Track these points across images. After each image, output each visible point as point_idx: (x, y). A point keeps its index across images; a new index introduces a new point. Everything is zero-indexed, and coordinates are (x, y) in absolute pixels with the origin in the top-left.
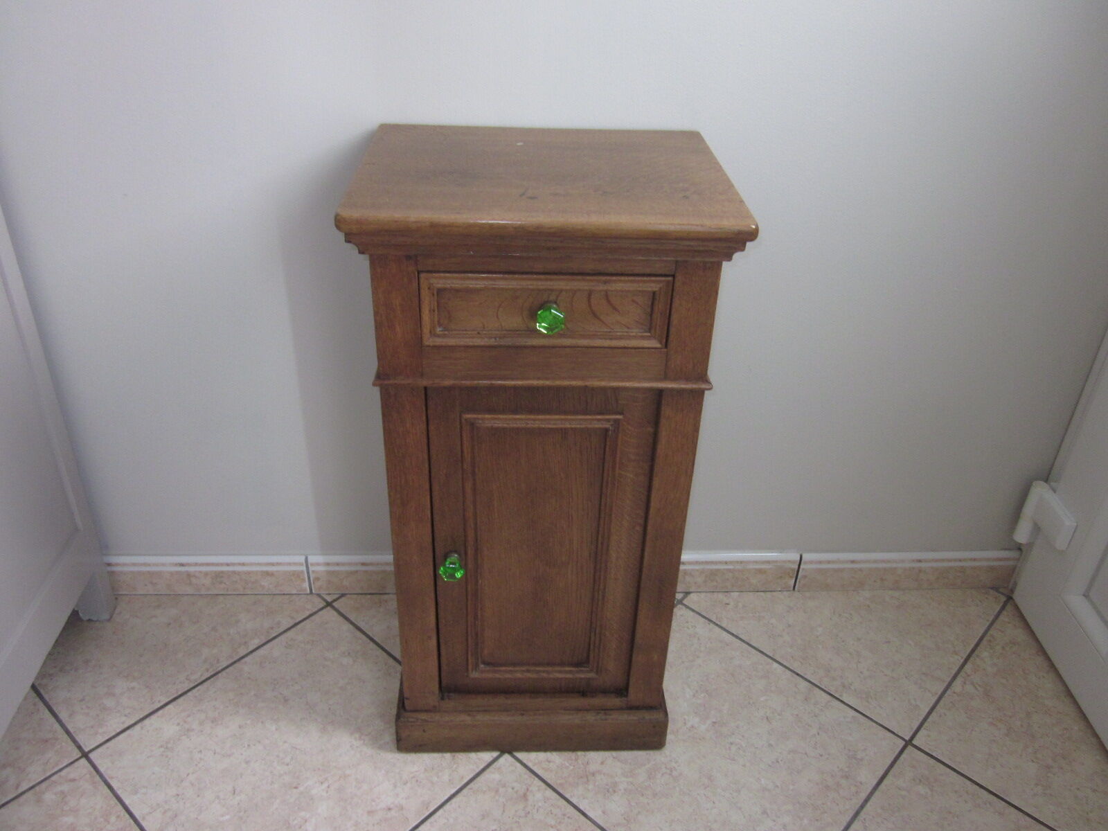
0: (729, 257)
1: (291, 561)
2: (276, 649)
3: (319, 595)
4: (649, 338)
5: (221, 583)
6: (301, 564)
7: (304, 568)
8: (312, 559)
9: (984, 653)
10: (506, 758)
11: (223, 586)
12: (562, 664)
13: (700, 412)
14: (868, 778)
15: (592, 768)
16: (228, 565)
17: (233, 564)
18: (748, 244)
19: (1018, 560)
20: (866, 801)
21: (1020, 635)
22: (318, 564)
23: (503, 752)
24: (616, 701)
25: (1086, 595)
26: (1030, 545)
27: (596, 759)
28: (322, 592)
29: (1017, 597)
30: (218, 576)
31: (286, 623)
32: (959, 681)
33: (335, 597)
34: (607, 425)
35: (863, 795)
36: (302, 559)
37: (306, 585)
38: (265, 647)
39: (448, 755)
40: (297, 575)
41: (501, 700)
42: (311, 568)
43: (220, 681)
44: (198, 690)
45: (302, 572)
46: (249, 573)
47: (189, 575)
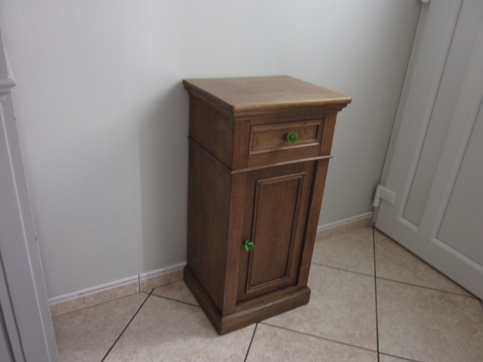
0: (340, 110)
1: (132, 278)
2: (140, 317)
3: (143, 292)
4: (314, 142)
5: (99, 298)
6: (136, 279)
7: (138, 280)
8: (141, 275)
9: (377, 245)
10: (259, 325)
11: (100, 299)
12: (277, 278)
13: (327, 167)
14: (372, 290)
15: (291, 317)
16: (103, 288)
17: (106, 287)
18: (348, 105)
19: (373, 214)
20: (376, 297)
21: (383, 237)
22: (144, 277)
23: (257, 323)
24: (294, 288)
25: (403, 217)
26: (379, 207)
27: (290, 314)
28: (145, 290)
29: (377, 226)
30: (98, 295)
31: (138, 307)
32: (376, 255)
33: (151, 290)
34: (300, 177)
35: (374, 295)
36: (137, 276)
37: (138, 288)
38: (135, 318)
39: (239, 331)
40: (134, 285)
41: (256, 300)
42: (141, 280)
43: (125, 336)
44: (118, 343)
45: (137, 283)
46: (113, 290)
47: (84, 298)
